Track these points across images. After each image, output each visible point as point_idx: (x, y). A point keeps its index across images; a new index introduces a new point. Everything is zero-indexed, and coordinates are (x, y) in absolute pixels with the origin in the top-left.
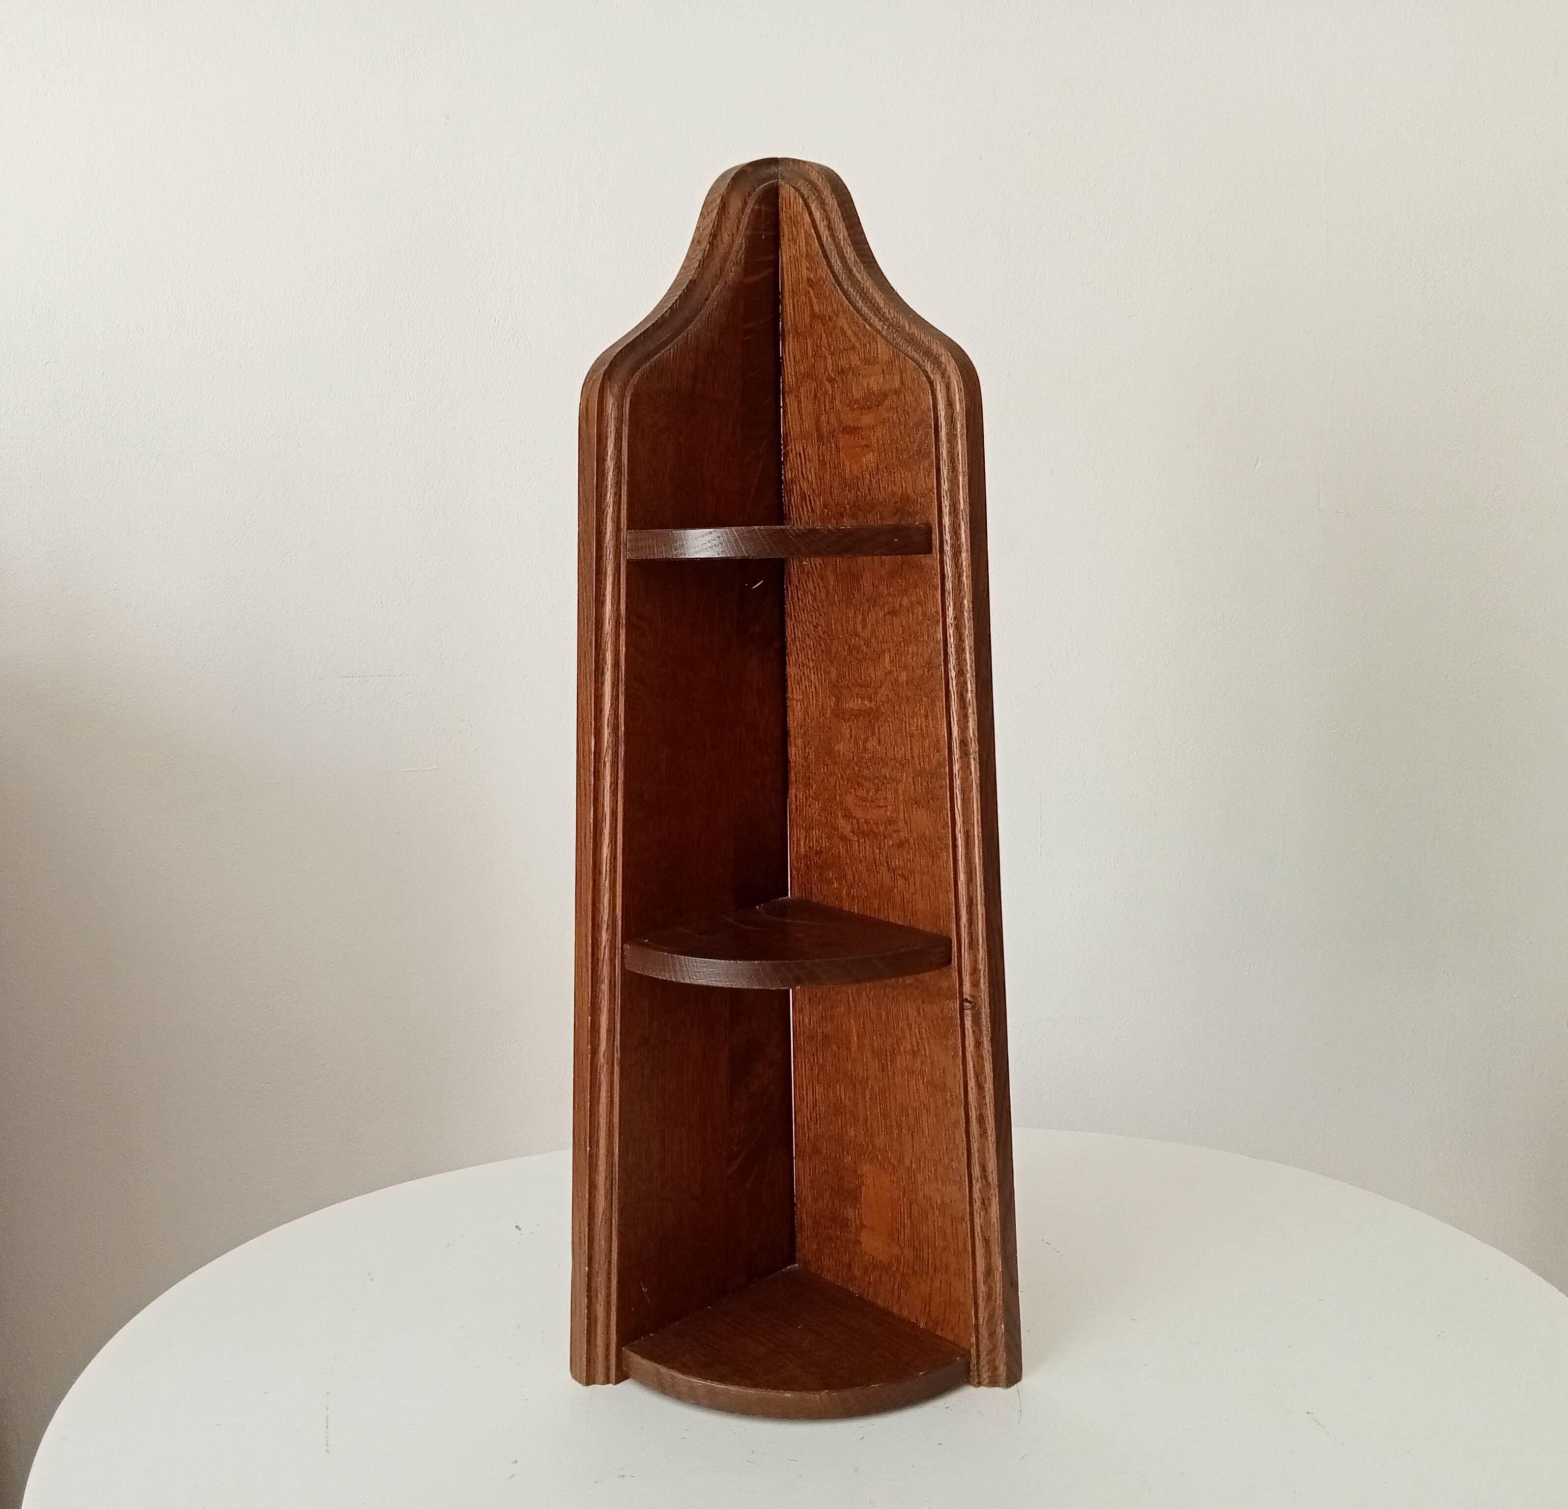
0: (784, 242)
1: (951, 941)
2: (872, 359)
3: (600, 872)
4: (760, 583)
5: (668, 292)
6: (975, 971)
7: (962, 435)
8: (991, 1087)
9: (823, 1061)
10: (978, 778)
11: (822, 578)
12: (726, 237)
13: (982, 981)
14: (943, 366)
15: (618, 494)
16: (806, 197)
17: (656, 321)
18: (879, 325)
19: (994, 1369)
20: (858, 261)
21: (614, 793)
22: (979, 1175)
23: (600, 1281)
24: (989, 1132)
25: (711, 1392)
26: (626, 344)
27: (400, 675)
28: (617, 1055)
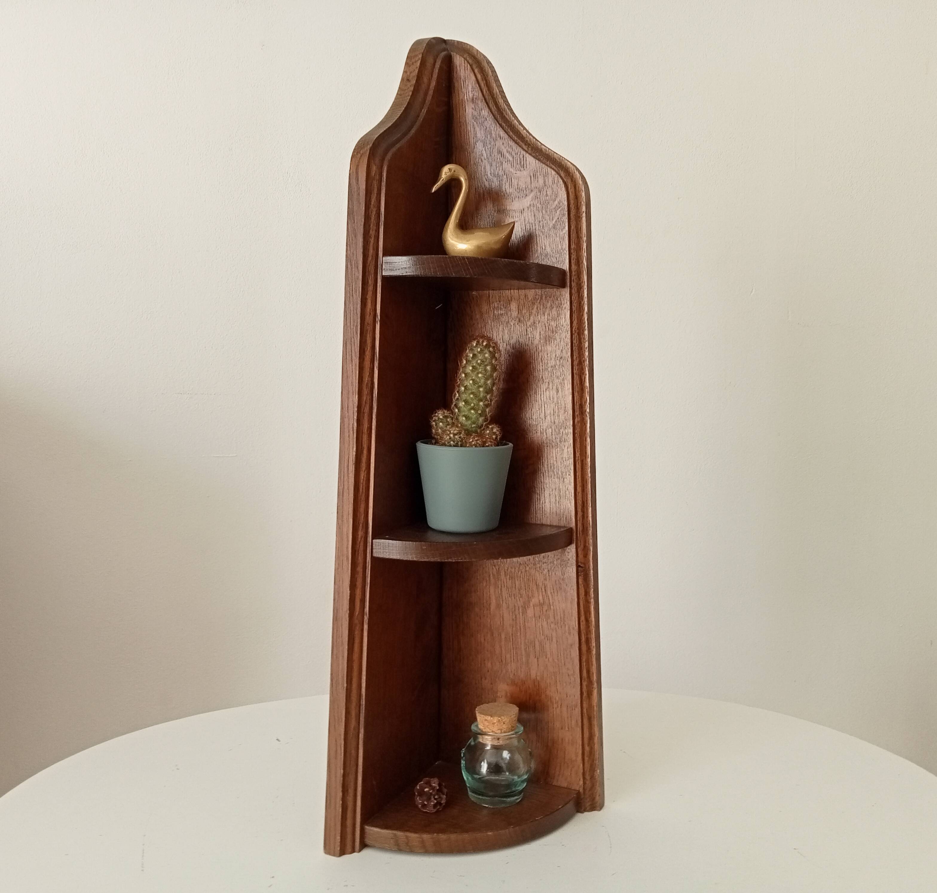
0: (454, 91)
1: (572, 529)
4: (440, 306)
6: (585, 547)
7: (583, 217)
8: (593, 620)
10: (589, 428)
12: (425, 80)
13: (589, 554)
14: (571, 174)
16: (471, 64)
18: (525, 147)
19: (593, 799)
20: (506, 108)
22: (586, 676)
24: (592, 648)
27: (215, 394)
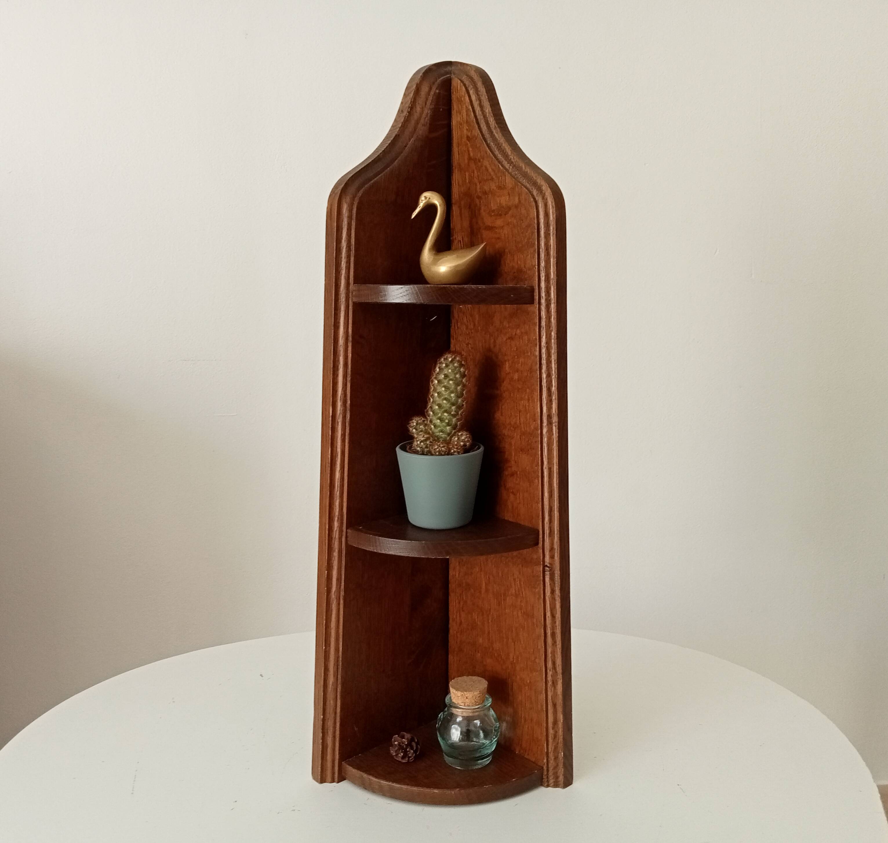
0: (454, 113)
1: (538, 532)
2: (503, 186)
3: (334, 487)
4: (434, 318)
5: (383, 141)
6: (552, 549)
7: (553, 234)
8: (560, 616)
9: (466, 598)
10: (557, 438)
11: (471, 315)
12: (418, 109)
13: (556, 555)
14: (544, 192)
15: (348, 262)
16: (467, 86)
17: (374, 159)
18: (507, 166)
19: (557, 777)
20: (497, 126)
21: (343, 440)
22: (551, 667)
23: (330, 724)
24: (558, 643)
25: (391, 788)
26: (355, 172)
28: (342, 593)
